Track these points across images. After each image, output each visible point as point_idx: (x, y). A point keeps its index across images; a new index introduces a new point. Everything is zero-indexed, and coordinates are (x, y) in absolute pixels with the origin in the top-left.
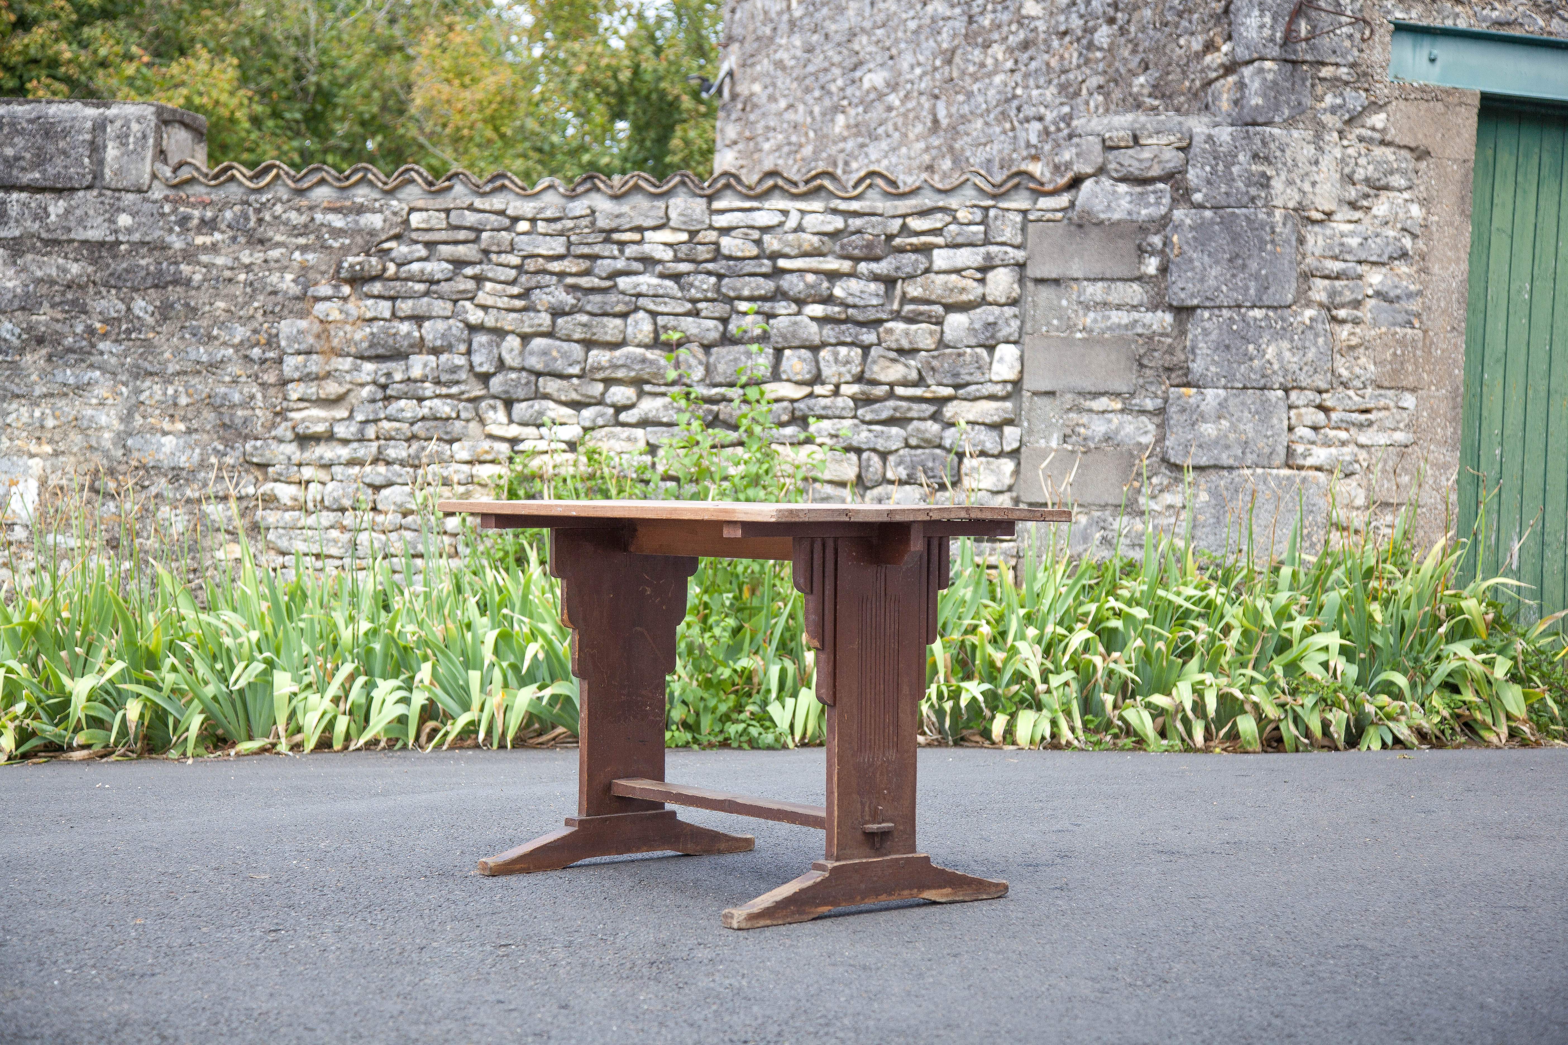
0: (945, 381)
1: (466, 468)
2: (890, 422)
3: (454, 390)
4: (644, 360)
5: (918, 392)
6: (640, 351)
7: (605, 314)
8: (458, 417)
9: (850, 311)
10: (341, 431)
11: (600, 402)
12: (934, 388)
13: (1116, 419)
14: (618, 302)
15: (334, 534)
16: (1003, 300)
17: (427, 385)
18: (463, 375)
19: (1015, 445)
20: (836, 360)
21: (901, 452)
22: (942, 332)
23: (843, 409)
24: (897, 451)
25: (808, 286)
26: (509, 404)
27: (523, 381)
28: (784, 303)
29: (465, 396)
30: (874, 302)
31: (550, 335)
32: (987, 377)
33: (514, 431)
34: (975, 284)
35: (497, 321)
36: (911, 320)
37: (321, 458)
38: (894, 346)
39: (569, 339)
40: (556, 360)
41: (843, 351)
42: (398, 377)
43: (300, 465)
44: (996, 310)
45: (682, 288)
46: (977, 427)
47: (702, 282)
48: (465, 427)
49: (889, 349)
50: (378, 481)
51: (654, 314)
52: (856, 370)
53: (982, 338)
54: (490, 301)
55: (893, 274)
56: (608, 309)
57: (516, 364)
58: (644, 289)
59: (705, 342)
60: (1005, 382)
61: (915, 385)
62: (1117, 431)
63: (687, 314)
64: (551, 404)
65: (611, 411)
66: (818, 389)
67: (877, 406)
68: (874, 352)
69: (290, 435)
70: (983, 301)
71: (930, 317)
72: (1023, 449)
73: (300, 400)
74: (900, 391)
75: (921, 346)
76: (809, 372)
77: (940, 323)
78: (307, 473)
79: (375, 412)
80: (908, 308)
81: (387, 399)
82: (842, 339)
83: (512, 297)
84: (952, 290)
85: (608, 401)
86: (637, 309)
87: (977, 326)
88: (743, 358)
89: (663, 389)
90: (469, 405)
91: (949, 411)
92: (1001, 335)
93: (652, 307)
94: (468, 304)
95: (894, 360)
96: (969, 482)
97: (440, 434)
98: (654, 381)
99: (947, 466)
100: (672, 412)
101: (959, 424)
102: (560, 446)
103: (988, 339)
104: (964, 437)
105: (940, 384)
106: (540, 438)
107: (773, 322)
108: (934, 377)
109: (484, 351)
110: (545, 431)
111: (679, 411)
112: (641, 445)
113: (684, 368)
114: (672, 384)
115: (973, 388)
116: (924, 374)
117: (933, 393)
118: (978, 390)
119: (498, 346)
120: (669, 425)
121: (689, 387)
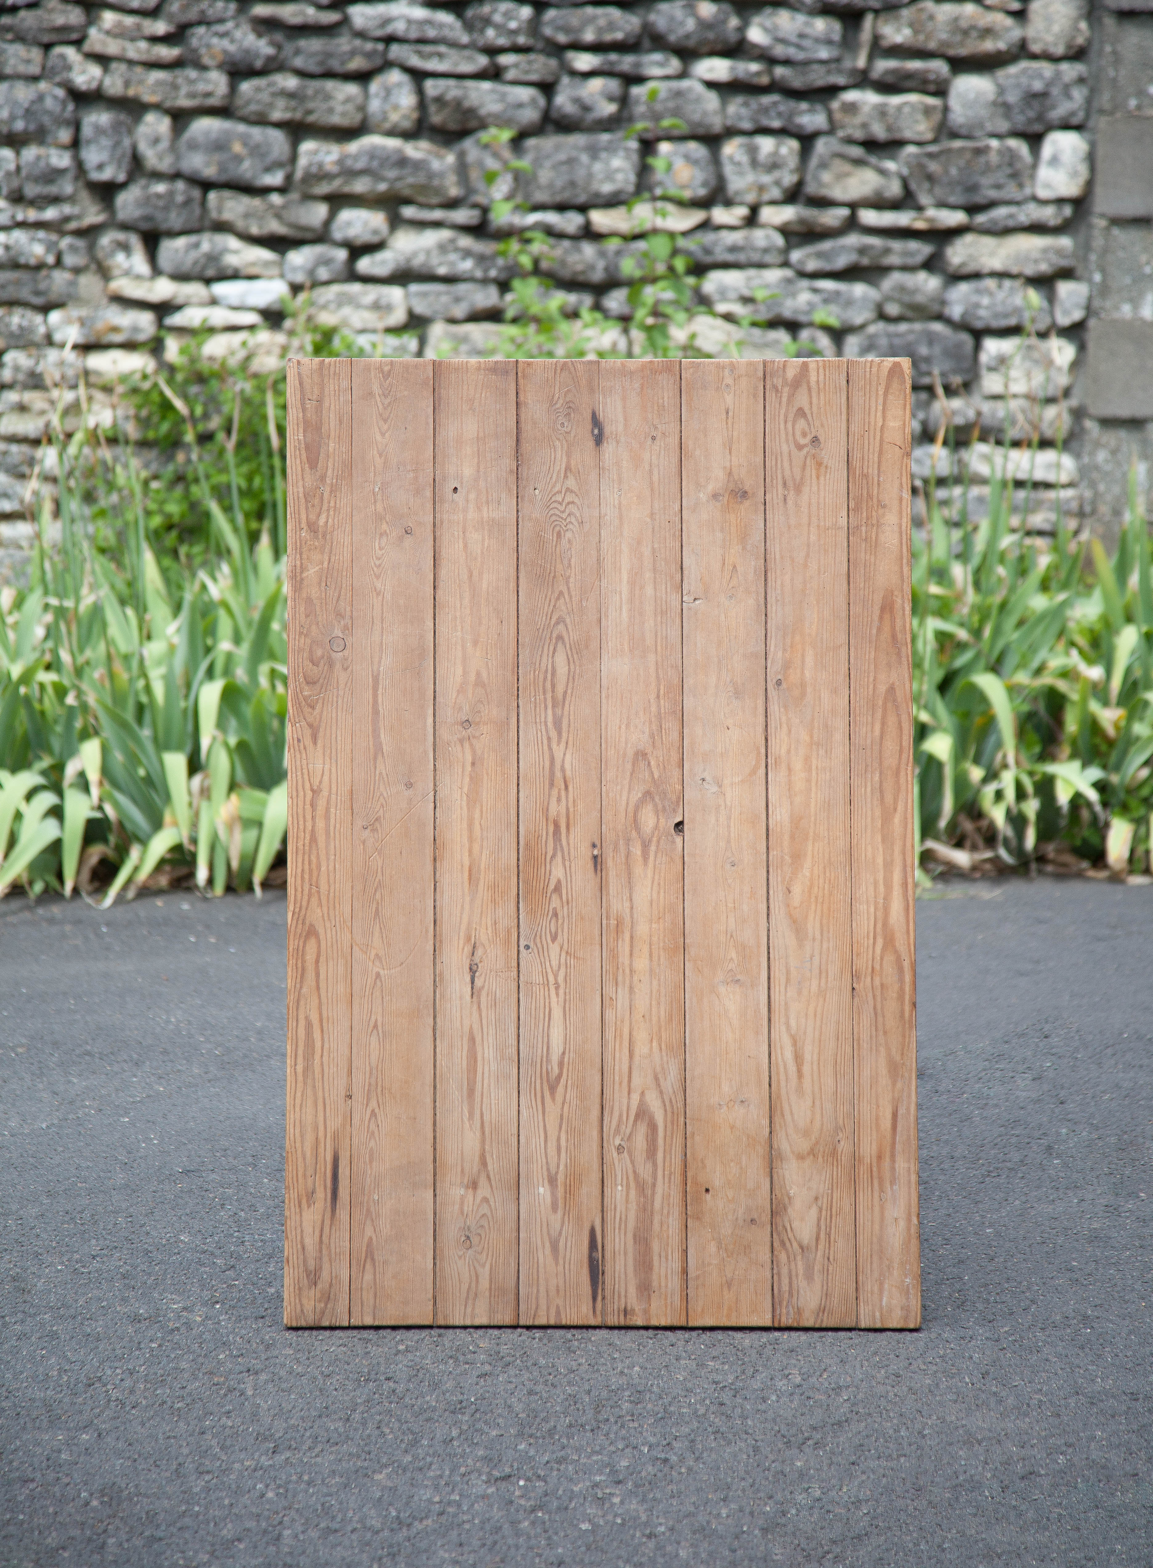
0: (952, 200)
1: (73, 358)
2: (850, 274)
3: (50, 214)
4: (402, 162)
5: (903, 219)
6: (393, 143)
7: (329, 75)
8: (59, 263)
9: (780, 71)
11: (321, 236)
12: (931, 212)
14: (353, 53)
16: (1060, 50)
18: (67, 187)
19: (1077, 315)
20: (754, 163)
21: (872, 329)
22: (946, 109)
23: (766, 251)
24: (862, 327)
25: (704, 25)
26: (151, 239)
27: (180, 199)
28: (657, 57)
29: (73, 225)
30: (824, 53)
31: (223, 111)
32: (1028, 191)
33: (162, 289)
34: (1009, 21)
35: (127, 84)
36: (887, 87)
38: (859, 135)
39: (261, 120)
40: (239, 159)
41: (766, 144)
44: (1046, 69)
45: (469, 26)
46: (1007, 283)
47: (508, 15)
48: (73, 284)
49: (850, 141)
51: (418, 76)
52: (789, 179)
53: (1020, 120)
54: (112, 47)
55: (859, 2)
56: (335, 65)
57: (165, 165)
58: (399, 27)
59: (515, 127)
60: (1060, 201)
61: (895, 205)
63: (480, 76)
64: (233, 242)
65: (342, 255)
66: (720, 215)
67: (826, 245)
68: (821, 146)
70: (1022, 51)
71: (925, 81)
72: (1092, 323)
74: (869, 217)
75: (908, 134)
76: (704, 184)
77: (941, 91)
80: (883, 65)
82: (766, 122)
83: (155, 40)
84: (966, 33)
85: (338, 234)
86: (387, 65)
87: (1012, 98)
88: (584, 158)
89: (437, 214)
90: (81, 243)
91: (958, 253)
92: (1055, 115)
93: (415, 61)
94: (71, 53)
95: (858, 162)
96: (991, 383)
97: (25, 294)
98: (421, 199)
99: (953, 353)
100: (453, 257)
101: (976, 276)
102: (251, 318)
103: (1030, 121)
104: (985, 301)
105: (942, 204)
106: (214, 302)
107: (636, 91)
108: (930, 191)
109: (105, 142)
110: (220, 289)
111: (467, 253)
112: (398, 317)
113: (474, 175)
114: (452, 204)
115: (1000, 212)
116: (913, 186)
117: (928, 220)
118: (1011, 216)
119: (130, 132)
120: (449, 280)
121: (485, 211)
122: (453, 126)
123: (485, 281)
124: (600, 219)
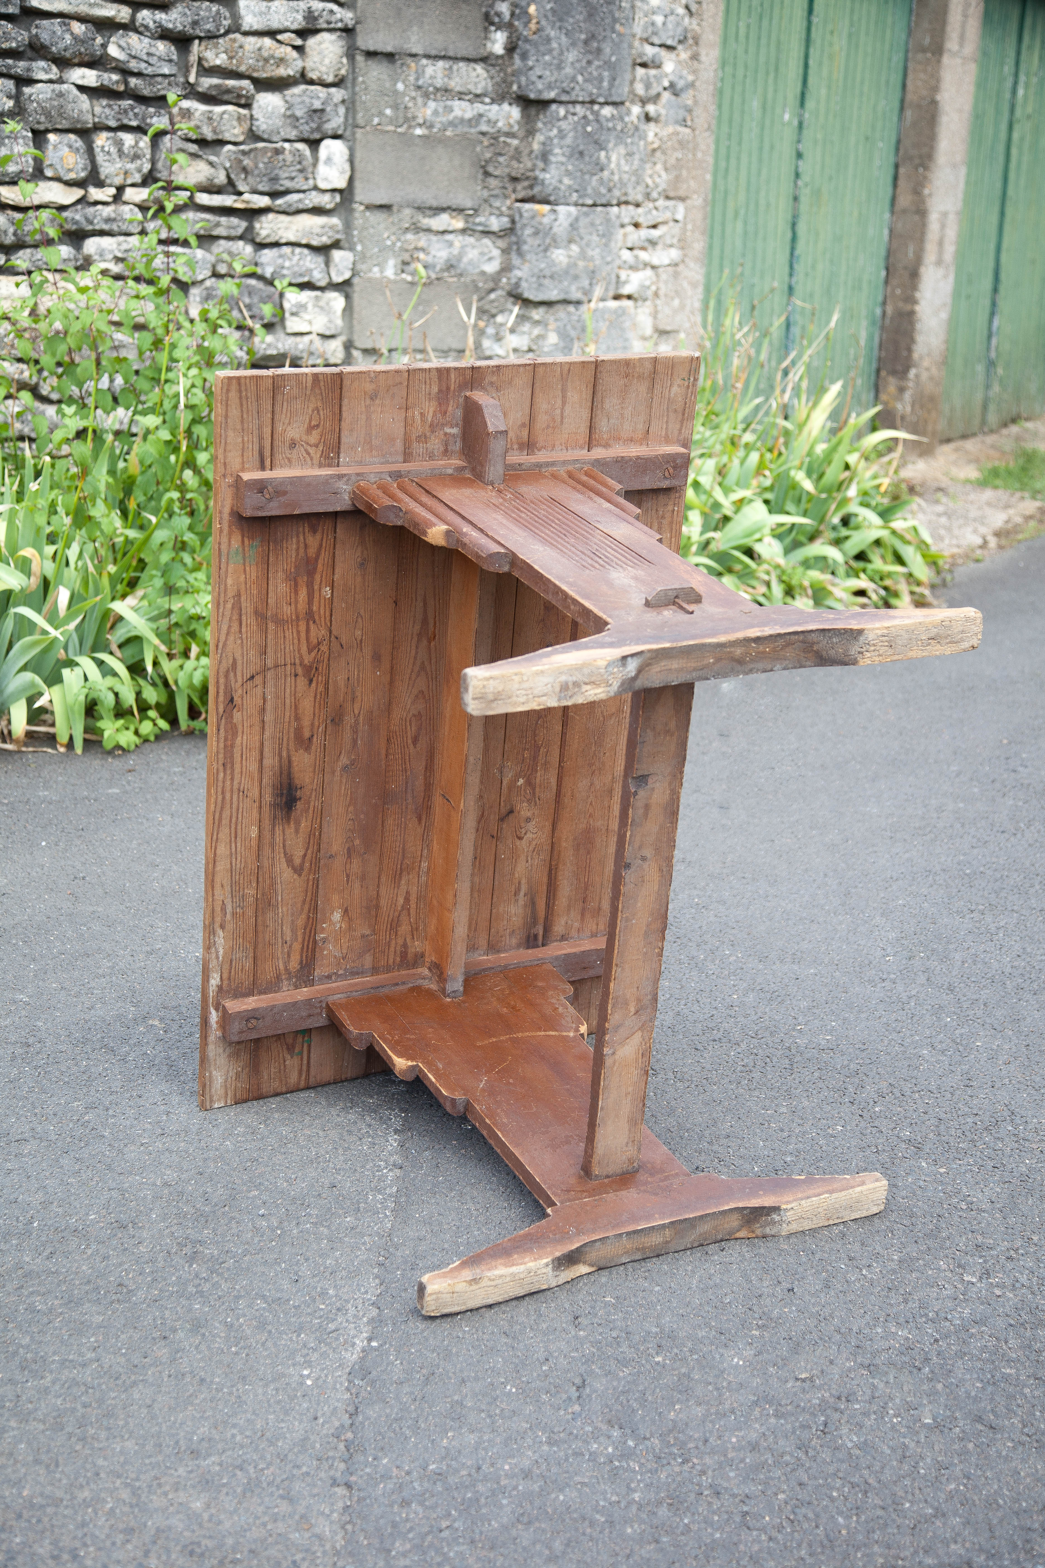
0: (261, 188)
2: (193, 241)
5: (227, 200)
9: (133, 81)
12: (246, 196)
13: (458, 241)
16: (330, 79)
19: (347, 275)
20: (119, 152)
21: (208, 283)
22: (252, 118)
23: (131, 222)
24: (202, 281)
25: (77, 41)
28: (42, 64)
30: (166, 69)
32: (311, 182)
34: (295, 54)
36: (208, 98)
38: (193, 135)
41: (128, 139)
44: (321, 92)
46: (298, 250)
49: (187, 139)
52: (145, 166)
53: (306, 130)
55: (189, 30)
60: (334, 190)
61: (218, 190)
62: (459, 258)
66: (95, 193)
67: (174, 219)
68: (167, 142)
70: (303, 78)
71: (239, 96)
72: (356, 280)
74: (203, 199)
75: (227, 136)
76: (83, 169)
77: (248, 104)
80: (207, 83)
82: (126, 121)
84: (266, 60)
87: (298, 112)
91: (266, 227)
92: (329, 127)
95: (194, 156)
96: (293, 324)
101: (276, 245)
103: (313, 131)
104: (286, 263)
105: (255, 192)
107: (27, 90)
108: (246, 181)
115: (293, 197)
116: (234, 176)
117: (247, 202)
118: (300, 201)
124: (6, 193)
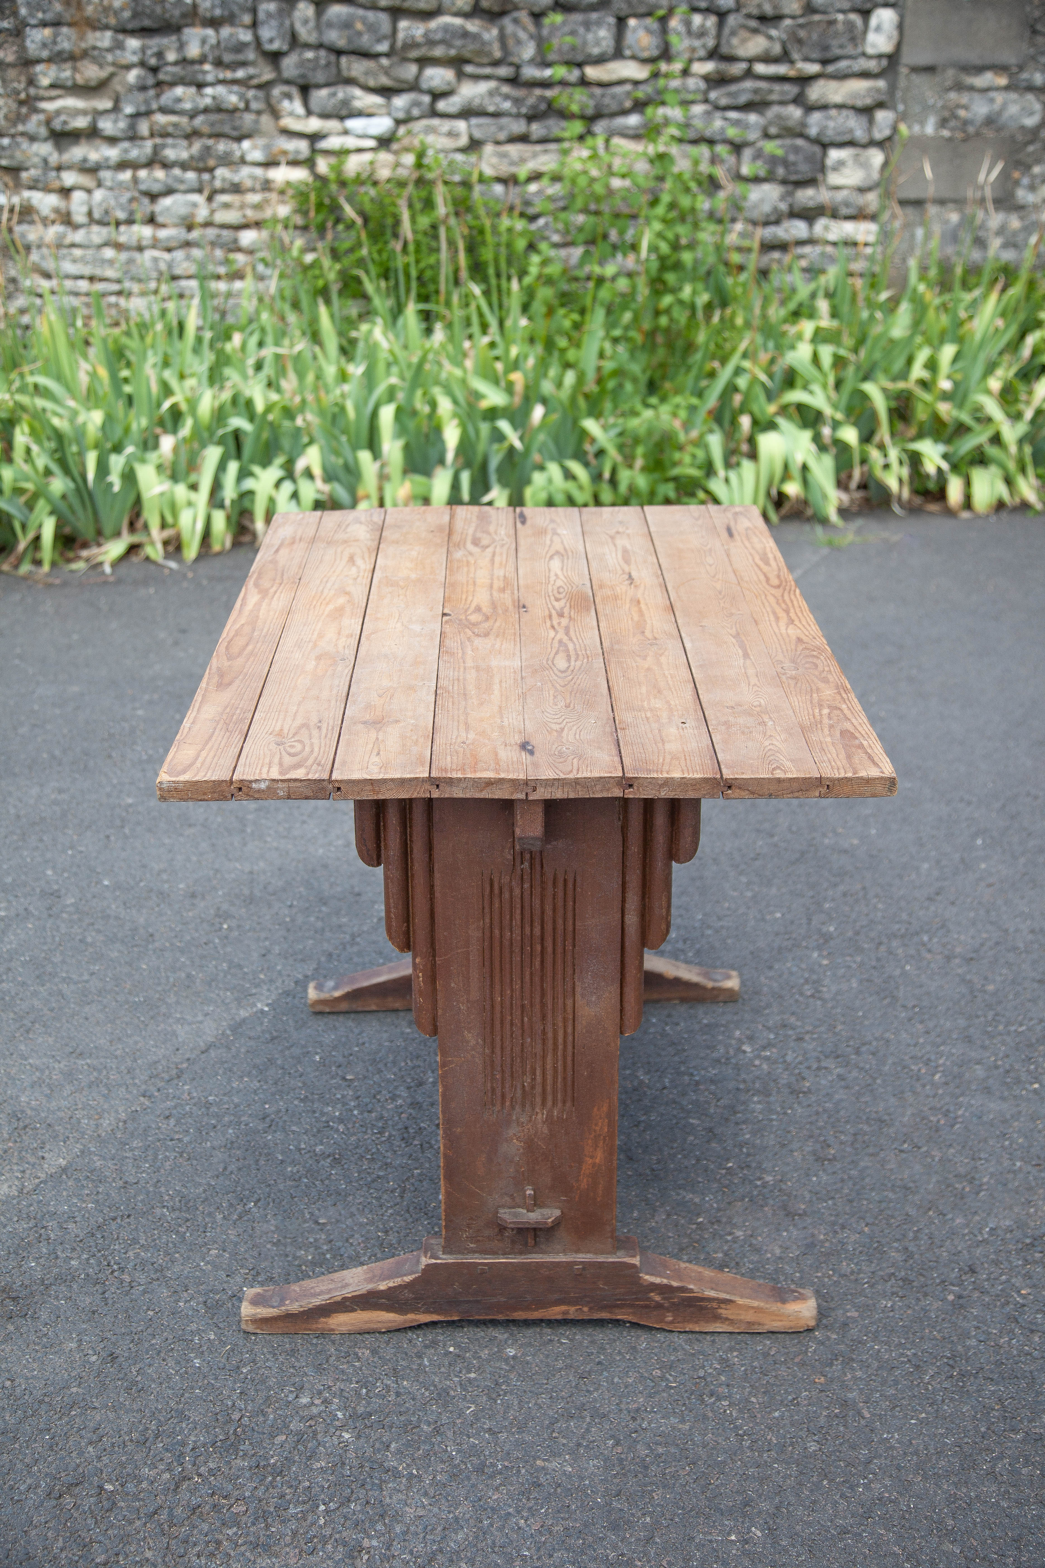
0: (814, 56)
1: (259, 172)
2: (748, 107)
3: (240, 74)
4: (465, 34)
5: (781, 69)
6: (458, 21)
8: (247, 107)
10: (107, 126)
11: (414, 87)
12: (800, 65)
13: (999, 98)
15: (109, 253)
17: (207, 67)
18: (251, 55)
19: (887, 132)
20: (689, 32)
21: (760, 144)
23: (695, 92)
24: (754, 142)
26: (305, 90)
27: (323, 62)
29: (255, 82)
32: (859, 50)
33: (314, 124)
37: (85, 160)
38: (755, 12)
39: (374, 6)
40: (360, 34)
41: (697, 19)
42: (171, 57)
43: (59, 169)
46: (845, 112)
48: (257, 122)
49: (749, 16)
50: (156, 188)
52: (711, 42)
53: (858, 2)
57: (312, 39)
59: (536, 10)
60: (880, 56)
61: (776, 60)
62: (1000, 113)
64: (357, 92)
65: (427, 99)
66: (666, 68)
67: (733, 88)
68: (732, 20)
69: (43, 132)
72: (896, 138)
73: (53, 86)
74: (761, 68)
75: (786, 11)
76: (657, 47)
78: (69, 178)
79: (147, 102)
81: (159, 84)
82: (696, 3)
85: (424, 86)
88: (581, 30)
89: (488, 71)
90: (261, 94)
91: (815, 92)
95: (755, 31)
96: (834, 179)
97: (227, 129)
98: (477, 60)
99: (810, 159)
100: (498, 99)
101: (824, 107)
102: (372, 143)
104: (831, 124)
105: (807, 59)
106: (346, 132)
108: (799, 51)
109: (274, 23)
110: (351, 124)
111: (507, 97)
112: (464, 141)
113: (511, 42)
114: (496, 63)
115: (843, 64)
116: (789, 46)
117: (799, 70)
118: (850, 67)
119: (290, 15)
120: (496, 115)
121: (518, 67)
122: (496, 9)
123: (518, 116)
124: (592, 72)
